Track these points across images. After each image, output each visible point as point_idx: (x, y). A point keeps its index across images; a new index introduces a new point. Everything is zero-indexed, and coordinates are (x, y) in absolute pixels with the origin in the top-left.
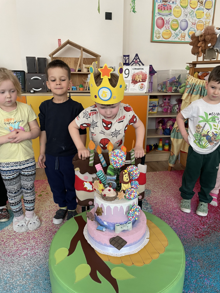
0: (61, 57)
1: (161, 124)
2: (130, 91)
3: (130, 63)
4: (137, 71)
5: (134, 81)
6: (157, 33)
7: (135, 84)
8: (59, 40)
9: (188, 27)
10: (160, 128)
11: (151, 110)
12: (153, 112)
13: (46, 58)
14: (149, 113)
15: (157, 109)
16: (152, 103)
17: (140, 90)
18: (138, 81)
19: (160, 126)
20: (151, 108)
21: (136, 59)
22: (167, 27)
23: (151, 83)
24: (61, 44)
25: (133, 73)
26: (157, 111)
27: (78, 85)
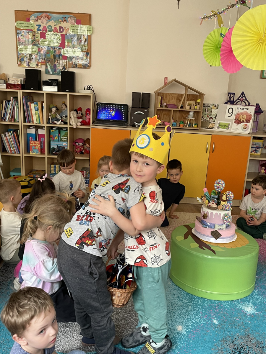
0: (164, 93)
1: (263, 168)
2: (232, 130)
3: (235, 100)
4: (241, 111)
5: (238, 121)
7: (238, 124)
8: (166, 78)
10: (263, 172)
11: (254, 151)
12: (256, 154)
13: (150, 93)
14: (250, 155)
15: (261, 152)
16: (255, 144)
17: (243, 130)
18: (242, 121)
19: (262, 170)
20: (254, 149)
21: (242, 97)
23: (256, 122)
24: (167, 82)
25: (237, 112)
26: (261, 154)
27: (178, 120)
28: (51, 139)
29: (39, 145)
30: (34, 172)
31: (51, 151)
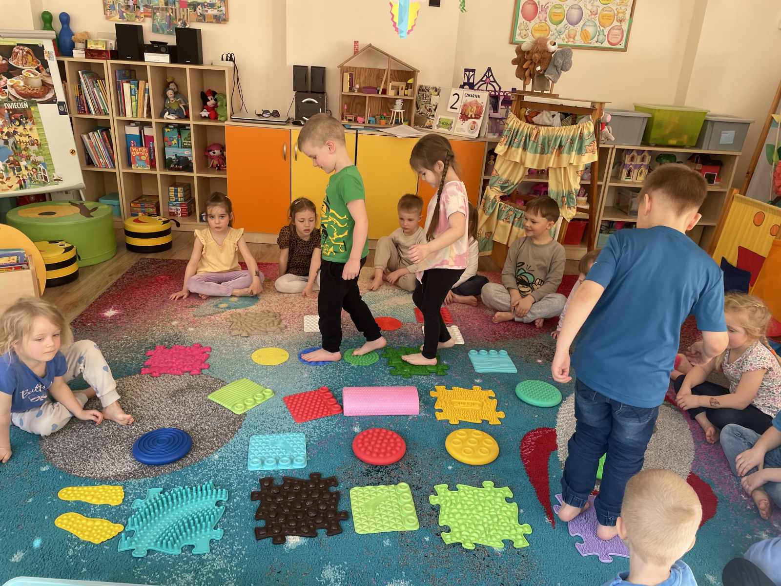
2: (455, 132)
4: (470, 99)
5: (464, 117)
6: (522, 27)
7: (465, 120)
9: (583, 19)
13: (324, 68)
18: (469, 116)
22: (541, 18)
25: (464, 101)
28: (166, 143)
29: (147, 155)
30: (144, 199)
31: (167, 164)
